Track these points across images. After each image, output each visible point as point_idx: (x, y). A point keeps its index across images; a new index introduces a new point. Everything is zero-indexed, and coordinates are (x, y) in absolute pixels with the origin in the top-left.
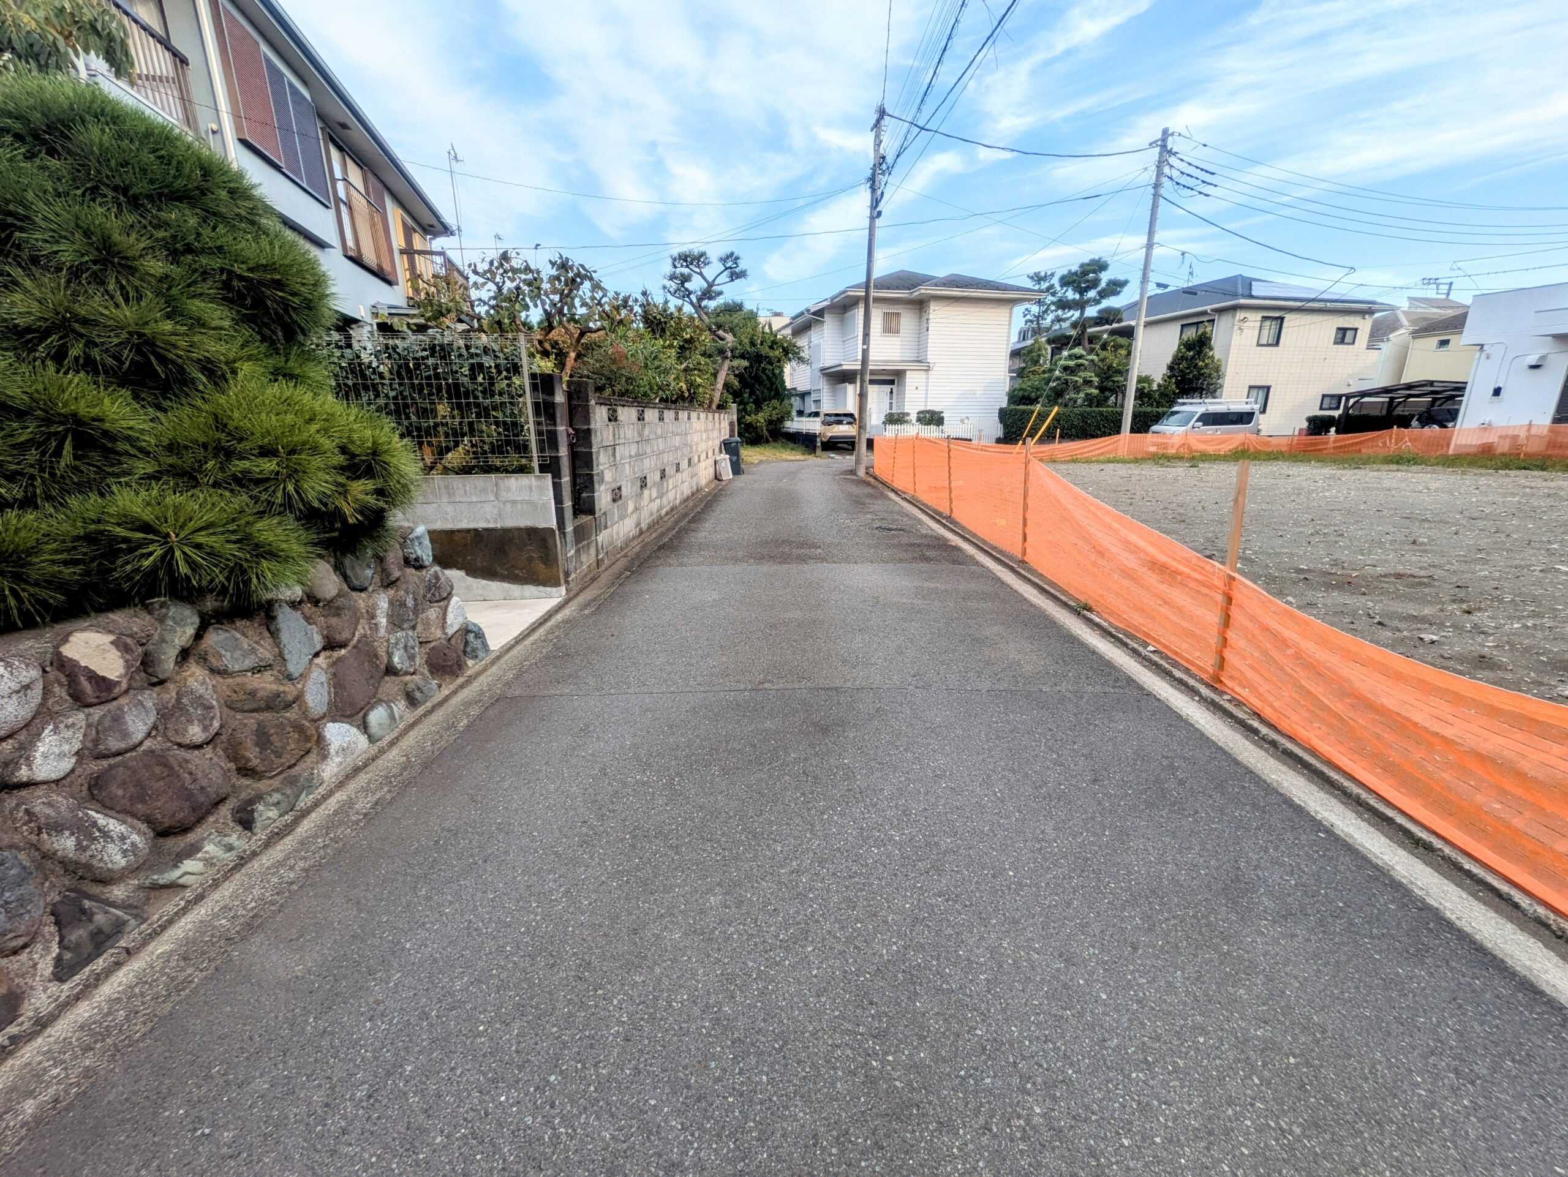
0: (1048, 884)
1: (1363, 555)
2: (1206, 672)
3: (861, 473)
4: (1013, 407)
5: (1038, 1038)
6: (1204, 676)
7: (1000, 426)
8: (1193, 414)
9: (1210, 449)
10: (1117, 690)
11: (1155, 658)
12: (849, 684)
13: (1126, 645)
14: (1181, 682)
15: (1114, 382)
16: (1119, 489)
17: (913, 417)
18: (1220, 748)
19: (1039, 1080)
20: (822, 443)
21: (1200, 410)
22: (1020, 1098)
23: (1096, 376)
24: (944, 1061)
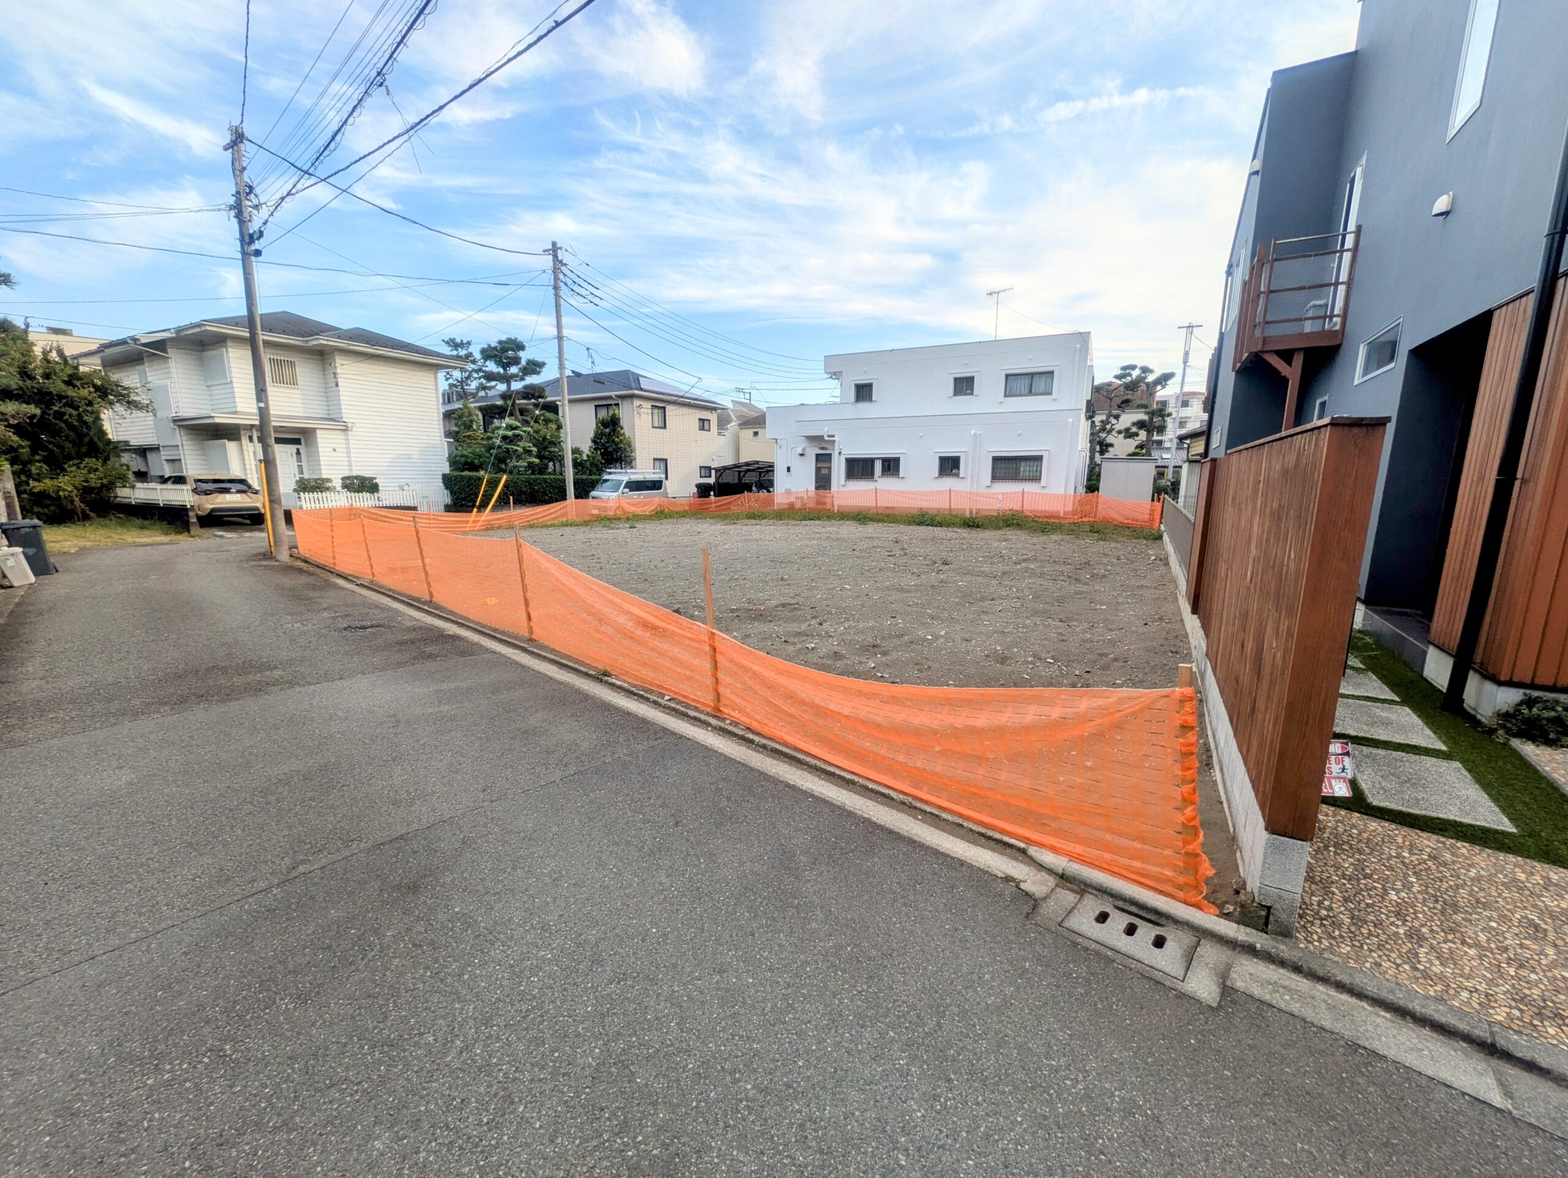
0: (682, 923)
1: (761, 592)
2: (709, 706)
3: (284, 556)
4: (456, 473)
5: (727, 1039)
6: (709, 710)
7: (447, 492)
8: (620, 482)
9: (639, 511)
10: (659, 741)
11: (673, 705)
12: (415, 826)
13: (647, 699)
14: (695, 719)
15: (550, 452)
16: (586, 554)
17: (337, 483)
18: (739, 763)
19: (741, 1066)
20: (199, 517)
21: (625, 479)
22: (736, 1088)
23: (534, 446)
24: (678, 1105)
